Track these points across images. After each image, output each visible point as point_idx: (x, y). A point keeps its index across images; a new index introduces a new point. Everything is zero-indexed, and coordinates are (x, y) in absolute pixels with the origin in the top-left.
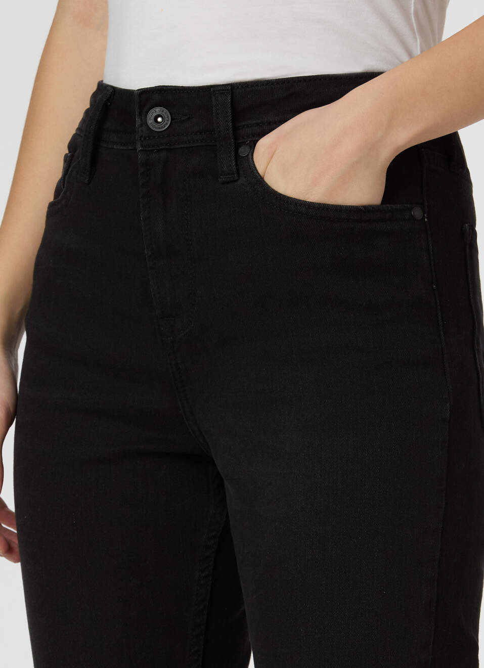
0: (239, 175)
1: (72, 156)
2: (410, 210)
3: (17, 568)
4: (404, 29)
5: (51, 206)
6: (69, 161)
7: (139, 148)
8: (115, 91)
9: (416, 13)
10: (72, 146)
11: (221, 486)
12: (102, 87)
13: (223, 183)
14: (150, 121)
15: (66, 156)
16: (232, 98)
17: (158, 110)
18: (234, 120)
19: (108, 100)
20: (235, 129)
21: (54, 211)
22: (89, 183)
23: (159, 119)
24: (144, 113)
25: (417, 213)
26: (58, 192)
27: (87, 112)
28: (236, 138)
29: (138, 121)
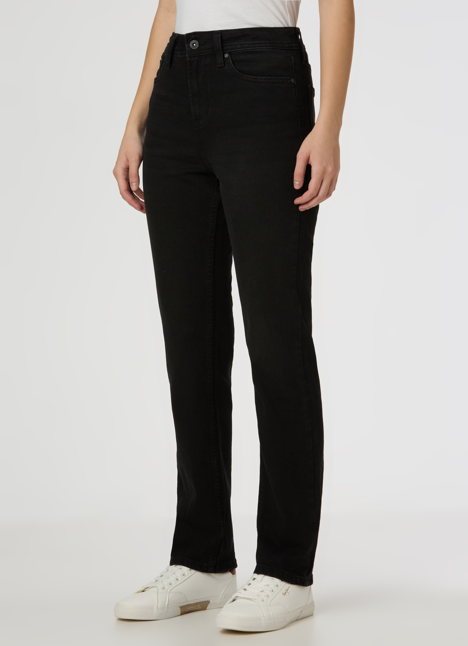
0: (225, 65)
1: (163, 61)
2: (290, 79)
3: (145, 215)
4: (284, 12)
5: (155, 79)
6: (162, 62)
7: (187, 56)
8: (179, 35)
9: (288, 5)
10: (163, 57)
11: (218, 185)
12: (174, 34)
13: (219, 67)
14: (191, 45)
15: (161, 60)
16: (221, 35)
17: (194, 41)
18: (222, 44)
19: (177, 38)
20: (222, 47)
21: (157, 81)
22: (170, 70)
23: (194, 45)
24: (188, 43)
25: (293, 80)
26: (158, 74)
27: (168, 44)
28: (223, 51)
29: (187, 46)
